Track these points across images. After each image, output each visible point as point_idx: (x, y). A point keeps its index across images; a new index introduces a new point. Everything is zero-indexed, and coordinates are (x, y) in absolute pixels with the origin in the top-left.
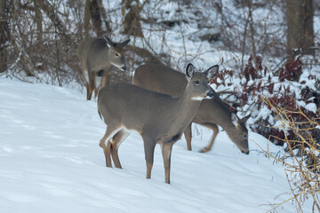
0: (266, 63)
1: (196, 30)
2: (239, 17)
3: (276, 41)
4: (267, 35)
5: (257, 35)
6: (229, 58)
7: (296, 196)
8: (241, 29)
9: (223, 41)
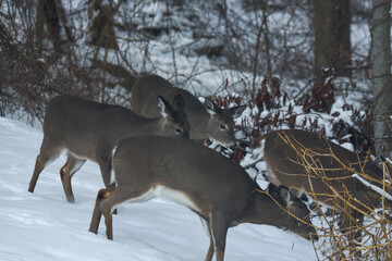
0: (285, 87)
1: (191, 41)
2: (250, 24)
3: (300, 57)
4: (288, 49)
5: (274, 49)
6: (235, 80)
8: (252, 40)
9: (227, 56)
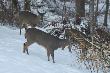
0: (70, 19)
1: (48, 9)
2: (61, 5)
3: (73, 12)
4: (70, 10)
5: (67, 10)
6: (58, 18)
7: (79, 62)
8: (62, 8)
9: (56, 12)
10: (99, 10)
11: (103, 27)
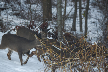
0: (36, 23)
1: (12, 12)
2: (27, 7)
3: (39, 16)
4: (36, 14)
5: (33, 14)
6: (23, 21)
7: (45, 69)
8: (27, 11)
9: (21, 15)
10: (67, 14)
11: (71, 32)
